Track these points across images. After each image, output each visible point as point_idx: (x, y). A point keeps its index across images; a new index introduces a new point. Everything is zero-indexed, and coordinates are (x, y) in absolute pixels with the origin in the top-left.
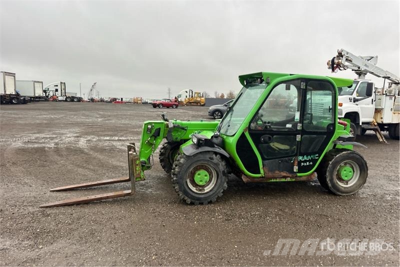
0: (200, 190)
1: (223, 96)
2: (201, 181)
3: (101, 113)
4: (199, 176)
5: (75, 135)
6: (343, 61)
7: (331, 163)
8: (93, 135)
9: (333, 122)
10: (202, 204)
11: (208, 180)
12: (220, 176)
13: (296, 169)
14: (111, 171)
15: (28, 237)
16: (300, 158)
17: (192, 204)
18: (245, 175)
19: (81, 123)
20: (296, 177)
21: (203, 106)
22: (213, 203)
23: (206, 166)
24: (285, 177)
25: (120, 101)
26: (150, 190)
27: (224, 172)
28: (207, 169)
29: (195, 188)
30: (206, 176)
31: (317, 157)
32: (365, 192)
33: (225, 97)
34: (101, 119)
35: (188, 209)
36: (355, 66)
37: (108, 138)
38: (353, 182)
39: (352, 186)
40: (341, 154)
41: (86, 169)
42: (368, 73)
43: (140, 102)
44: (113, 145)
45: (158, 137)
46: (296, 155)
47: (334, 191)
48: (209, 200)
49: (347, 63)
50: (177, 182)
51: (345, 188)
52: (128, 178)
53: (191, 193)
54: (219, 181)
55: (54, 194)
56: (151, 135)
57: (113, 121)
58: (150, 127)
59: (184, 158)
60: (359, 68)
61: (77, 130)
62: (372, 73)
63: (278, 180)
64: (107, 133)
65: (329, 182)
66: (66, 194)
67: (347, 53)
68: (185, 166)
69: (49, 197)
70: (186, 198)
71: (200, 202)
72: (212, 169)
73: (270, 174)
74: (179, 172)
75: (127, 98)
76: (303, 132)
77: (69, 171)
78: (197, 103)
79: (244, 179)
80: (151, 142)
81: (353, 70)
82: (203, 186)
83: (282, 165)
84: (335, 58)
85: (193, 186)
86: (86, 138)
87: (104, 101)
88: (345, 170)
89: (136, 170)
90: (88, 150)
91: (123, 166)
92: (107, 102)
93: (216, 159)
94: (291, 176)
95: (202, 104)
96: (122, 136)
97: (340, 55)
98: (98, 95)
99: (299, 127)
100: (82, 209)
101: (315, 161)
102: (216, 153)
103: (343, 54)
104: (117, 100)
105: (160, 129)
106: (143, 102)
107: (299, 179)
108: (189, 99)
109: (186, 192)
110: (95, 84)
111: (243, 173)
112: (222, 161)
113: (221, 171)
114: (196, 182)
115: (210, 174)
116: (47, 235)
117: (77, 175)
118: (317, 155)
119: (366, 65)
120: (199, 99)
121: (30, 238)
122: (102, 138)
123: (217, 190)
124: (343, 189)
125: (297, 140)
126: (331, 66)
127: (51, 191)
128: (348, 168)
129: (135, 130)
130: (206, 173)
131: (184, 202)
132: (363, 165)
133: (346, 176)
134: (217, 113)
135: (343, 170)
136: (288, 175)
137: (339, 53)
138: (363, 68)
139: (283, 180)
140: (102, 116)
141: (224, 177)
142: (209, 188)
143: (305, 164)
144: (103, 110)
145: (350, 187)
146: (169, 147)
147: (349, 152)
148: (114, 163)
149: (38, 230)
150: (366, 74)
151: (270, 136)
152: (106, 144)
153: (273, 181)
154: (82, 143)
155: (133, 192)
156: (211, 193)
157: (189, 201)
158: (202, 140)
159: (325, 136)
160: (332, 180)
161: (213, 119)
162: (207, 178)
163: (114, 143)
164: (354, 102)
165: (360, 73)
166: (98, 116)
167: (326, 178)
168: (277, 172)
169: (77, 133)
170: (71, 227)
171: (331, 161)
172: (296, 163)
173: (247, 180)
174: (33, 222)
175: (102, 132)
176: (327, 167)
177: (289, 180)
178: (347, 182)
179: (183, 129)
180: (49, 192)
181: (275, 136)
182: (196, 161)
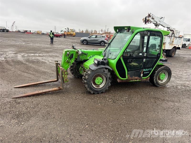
0: (98, 87)
1: (83, 31)
2: (98, 82)
3: (22, 39)
4: (97, 80)
5: (14, 52)
6: (150, 19)
7: (156, 72)
8: (24, 52)
9: (160, 53)
10: (98, 93)
11: (102, 82)
12: (107, 80)
13: (142, 75)
14: (43, 75)
15: (13, 118)
16: (144, 70)
17: (94, 94)
18: (119, 79)
19: (14, 45)
20: (141, 79)
21: (74, 36)
22: (104, 93)
23: (100, 75)
24: (137, 79)
25: (29, 32)
26: (69, 86)
27: (109, 77)
28: (101, 76)
29: (95, 86)
30: (101, 80)
31: (151, 69)
32: (169, 85)
33: (84, 32)
34: (24, 43)
35: (92, 96)
36: (155, 21)
37: (33, 55)
38: (165, 80)
39: (164, 82)
40: (161, 68)
41: (29, 73)
42: (160, 25)
43: (41, 33)
44: (37, 59)
45: (72, 58)
46: (142, 69)
47: (156, 85)
48: (102, 91)
49: (152, 20)
50: (87, 83)
51: (161, 83)
52: (56, 80)
53: (93, 88)
54: (107, 82)
55: (17, 90)
56: (68, 57)
57: (31, 44)
58: (68, 53)
59: (90, 71)
60: (157, 22)
61: (13, 49)
62: (162, 25)
63: (133, 81)
64: (31, 52)
65: (155, 81)
66: (24, 90)
67: (153, 15)
68: (91, 75)
69: (15, 91)
70: (91, 91)
71: (98, 92)
72: (103, 76)
73: (130, 78)
74: (88, 78)
75: (33, 31)
76: (146, 57)
77: (19, 75)
78: (71, 35)
79: (118, 81)
80: (69, 61)
81: (153, 23)
82: (99, 85)
83: (136, 74)
84: (146, 17)
85: (94, 85)
86: (21, 54)
87: (20, 32)
88: (162, 75)
89: (65, 77)
90: (25, 62)
91: (48, 71)
92: (22, 32)
93: (106, 71)
94: (139, 79)
95: (74, 35)
96: (40, 53)
97: (149, 16)
98: (17, 28)
99: (145, 55)
100: (37, 99)
101: (150, 71)
102: (106, 68)
103: (151, 15)
104: (28, 32)
105: (73, 54)
106: (42, 33)
107: (142, 80)
108: (67, 33)
109: (91, 88)
110: (14, 22)
111: (118, 78)
112: (109, 72)
113: (108, 77)
114: (96, 83)
115: (103, 78)
116: (24, 116)
117: (25, 77)
118: (152, 68)
119: (160, 21)
120: (72, 33)
121: (14, 118)
122: (30, 54)
123: (106, 86)
124: (160, 84)
125: (144, 61)
126: (144, 21)
127: (14, 88)
128: (163, 74)
129: (45, 50)
130: (101, 78)
131: (90, 93)
132: (170, 73)
133: (162, 78)
134: (85, 41)
135: (161, 75)
136: (138, 78)
137: (149, 15)
138: (158, 23)
139: (136, 81)
140: (24, 41)
141: (109, 80)
142: (102, 86)
143: (146, 73)
144: (23, 37)
145: (164, 83)
146: (76, 63)
147: (165, 67)
148: (43, 70)
149: (17, 113)
150: (159, 26)
151: (132, 59)
152: (34, 58)
153: (131, 81)
154: (20, 57)
155: (63, 88)
156: (103, 88)
157: (92, 92)
158: (100, 62)
159: (156, 59)
160: (156, 80)
161: (82, 44)
162: (101, 81)
163: (38, 58)
164: (154, 39)
165: (156, 25)
166: (22, 41)
167: (154, 79)
168: (134, 77)
169: (14, 51)
170: (35, 110)
171: (157, 71)
172: (142, 72)
173: (120, 81)
174: (12, 108)
175: (28, 51)
176: (155, 74)
177: (138, 80)
178: (162, 81)
179: (85, 54)
180: (13, 88)
181: (134, 59)
182: (97, 73)
